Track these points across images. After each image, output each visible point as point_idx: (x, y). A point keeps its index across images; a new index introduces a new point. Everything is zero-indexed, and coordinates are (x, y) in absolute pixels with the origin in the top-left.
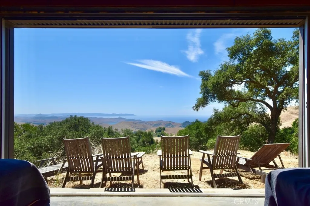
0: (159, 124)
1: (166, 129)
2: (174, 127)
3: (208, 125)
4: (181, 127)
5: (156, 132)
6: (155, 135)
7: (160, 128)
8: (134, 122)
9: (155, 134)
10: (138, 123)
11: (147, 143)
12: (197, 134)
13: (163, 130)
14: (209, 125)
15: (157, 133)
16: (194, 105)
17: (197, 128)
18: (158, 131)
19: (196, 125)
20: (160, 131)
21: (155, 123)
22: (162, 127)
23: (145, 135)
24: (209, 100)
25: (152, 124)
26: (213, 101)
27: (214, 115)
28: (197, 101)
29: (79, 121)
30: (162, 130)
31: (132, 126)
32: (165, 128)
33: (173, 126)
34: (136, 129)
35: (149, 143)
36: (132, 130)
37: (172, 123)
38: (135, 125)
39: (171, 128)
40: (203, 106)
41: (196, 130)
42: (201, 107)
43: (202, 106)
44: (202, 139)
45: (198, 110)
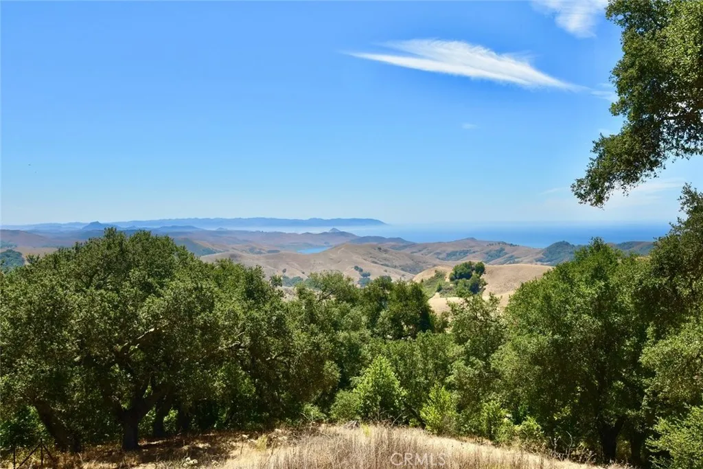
0: (465, 253)
1: (486, 270)
2: (517, 262)
3: (657, 276)
4: (540, 260)
5: (452, 279)
6: (451, 289)
7: (468, 265)
8: (380, 246)
9: (451, 285)
10: (393, 247)
11: (407, 323)
12: (599, 299)
13: (477, 273)
14: (659, 272)
15: (457, 283)
16: (583, 175)
17: (598, 274)
18: (461, 276)
19: (591, 263)
20: (468, 276)
21: (450, 250)
22: (476, 261)
23: (398, 297)
24: (662, 145)
25: (438, 251)
26: (686, 150)
27: (687, 224)
28: (595, 156)
29: (121, 250)
30: (474, 273)
31: (374, 260)
32: (486, 266)
33: (512, 260)
34: (386, 268)
35: (416, 325)
36: (349, 280)
37: (507, 249)
38: (385, 255)
39: (505, 265)
40: (631, 177)
41: (590, 283)
42: (616, 184)
43: (624, 178)
44: (617, 319)
45: (600, 199)
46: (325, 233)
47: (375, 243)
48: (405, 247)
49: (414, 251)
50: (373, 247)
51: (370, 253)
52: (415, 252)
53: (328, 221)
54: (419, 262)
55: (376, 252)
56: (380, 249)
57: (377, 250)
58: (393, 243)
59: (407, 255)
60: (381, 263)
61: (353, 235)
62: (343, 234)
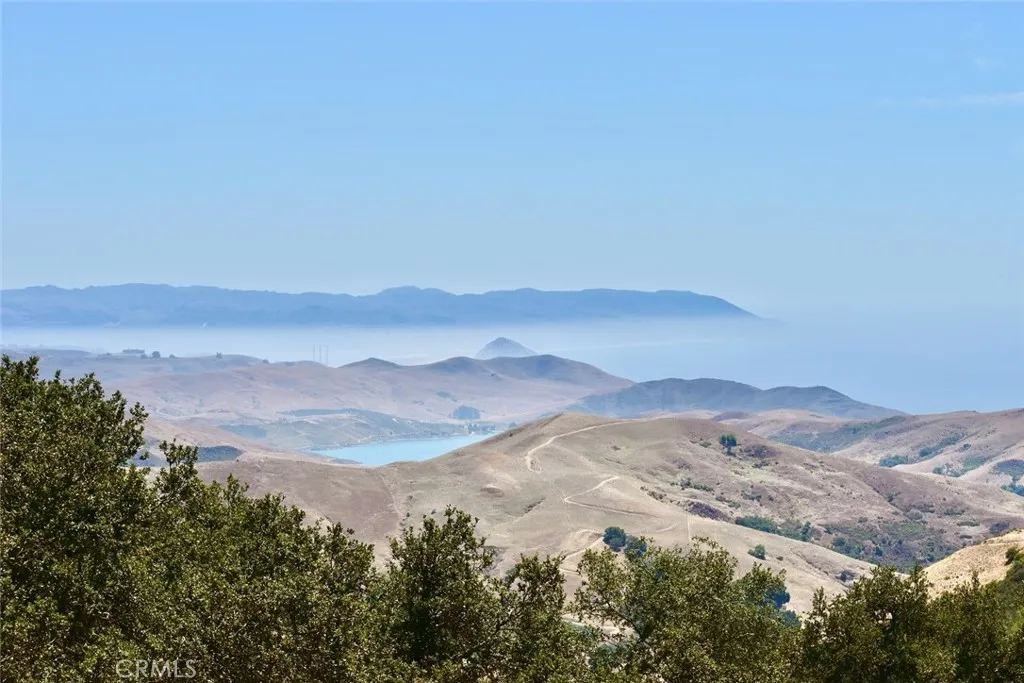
8: (728, 425)
10: (796, 435)
31: (698, 497)
38: (754, 476)
46: (459, 365)
47: (704, 414)
48: (852, 432)
49: (901, 451)
50: (695, 431)
51: (684, 465)
52: (904, 460)
53: (469, 298)
54: (926, 508)
55: (711, 461)
56: (729, 442)
57: (716, 451)
58: (790, 415)
59: (863, 474)
60: (738, 514)
61: (598, 374)
62: (545, 366)
